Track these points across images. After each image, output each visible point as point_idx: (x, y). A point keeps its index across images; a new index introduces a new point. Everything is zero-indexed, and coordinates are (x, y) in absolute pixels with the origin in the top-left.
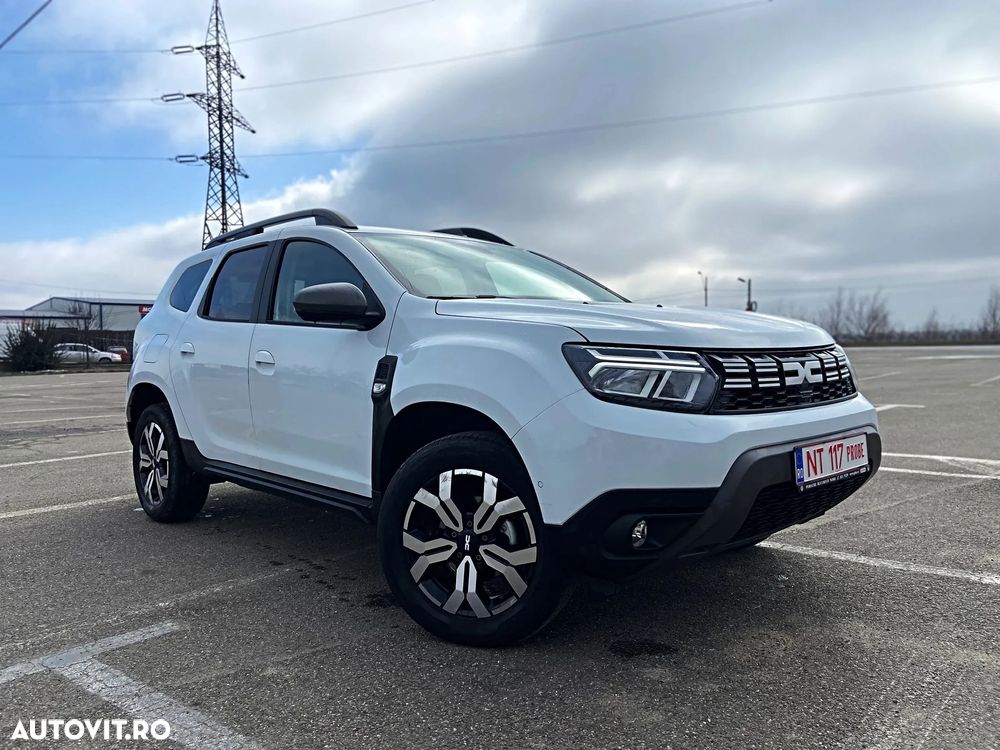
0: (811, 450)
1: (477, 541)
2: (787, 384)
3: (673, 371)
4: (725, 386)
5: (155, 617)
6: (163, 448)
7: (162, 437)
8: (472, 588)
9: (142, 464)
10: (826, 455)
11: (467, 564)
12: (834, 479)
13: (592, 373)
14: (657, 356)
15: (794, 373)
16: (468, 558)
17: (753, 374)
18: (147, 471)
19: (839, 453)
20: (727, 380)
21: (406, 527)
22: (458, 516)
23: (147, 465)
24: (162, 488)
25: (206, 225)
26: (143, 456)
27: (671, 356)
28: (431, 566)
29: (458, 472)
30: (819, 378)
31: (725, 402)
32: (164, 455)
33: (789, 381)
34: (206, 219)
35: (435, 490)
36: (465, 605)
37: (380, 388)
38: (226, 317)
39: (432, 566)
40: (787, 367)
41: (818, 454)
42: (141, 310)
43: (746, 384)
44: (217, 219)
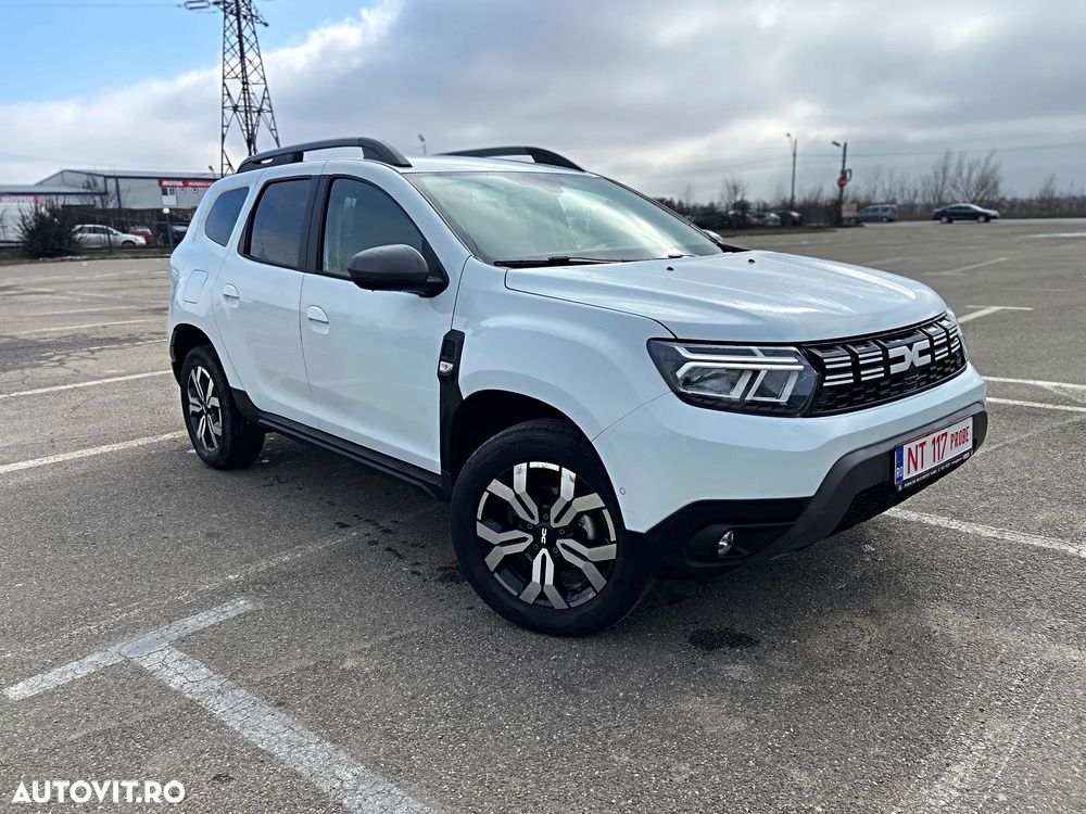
0: (912, 446)
1: (554, 535)
2: (892, 372)
3: (769, 371)
4: (825, 384)
5: (227, 593)
6: (214, 394)
7: (211, 384)
8: (549, 580)
9: (192, 408)
10: (928, 448)
11: (544, 557)
12: (934, 472)
13: (680, 374)
14: (751, 353)
15: (901, 359)
16: (544, 551)
17: (856, 368)
18: (198, 415)
19: (942, 443)
20: (827, 378)
21: (479, 517)
22: (534, 509)
23: (198, 410)
24: (216, 435)
25: (224, 84)
26: (192, 400)
27: (766, 354)
28: (506, 556)
29: (533, 465)
30: (927, 359)
31: (823, 402)
32: (215, 402)
33: (895, 369)
34: (224, 78)
35: (509, 482)
36: (542, 596)
37: (447, 367)
38: (270, 258)
39: (507, 558)
40: (893, 353)
41: (919, 450)
42: (160, 184)
43: (847, 379)
44: (237, 77)
